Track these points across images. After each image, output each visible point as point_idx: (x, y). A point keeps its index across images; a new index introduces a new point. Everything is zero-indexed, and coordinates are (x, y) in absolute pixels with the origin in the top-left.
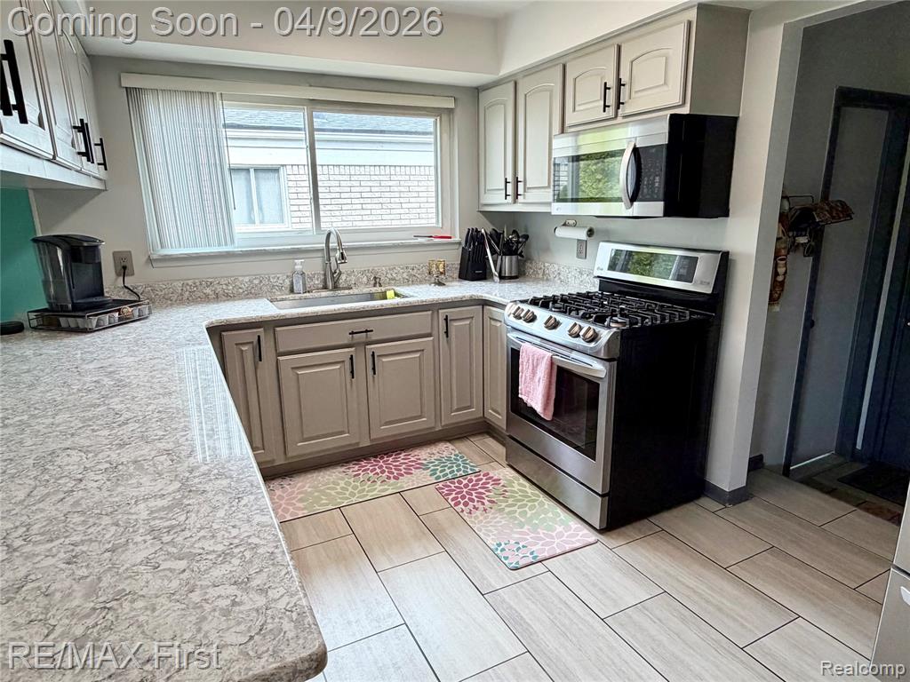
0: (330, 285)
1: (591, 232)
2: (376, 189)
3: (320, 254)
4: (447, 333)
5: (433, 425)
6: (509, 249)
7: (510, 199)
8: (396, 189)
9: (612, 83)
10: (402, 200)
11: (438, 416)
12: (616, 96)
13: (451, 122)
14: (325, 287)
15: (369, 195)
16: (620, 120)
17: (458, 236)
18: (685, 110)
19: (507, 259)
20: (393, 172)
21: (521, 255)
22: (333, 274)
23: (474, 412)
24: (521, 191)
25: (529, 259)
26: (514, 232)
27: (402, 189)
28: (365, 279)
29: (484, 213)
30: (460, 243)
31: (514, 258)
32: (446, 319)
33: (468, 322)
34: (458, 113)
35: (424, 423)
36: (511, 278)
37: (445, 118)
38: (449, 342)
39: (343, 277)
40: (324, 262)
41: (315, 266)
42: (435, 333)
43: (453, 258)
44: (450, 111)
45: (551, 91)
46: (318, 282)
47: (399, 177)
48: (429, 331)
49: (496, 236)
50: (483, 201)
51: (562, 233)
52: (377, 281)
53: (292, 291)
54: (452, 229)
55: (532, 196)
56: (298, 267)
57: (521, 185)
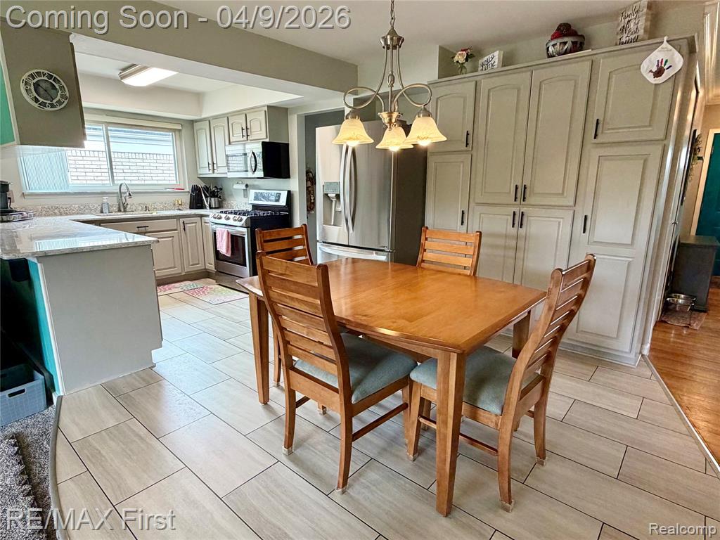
0: (122, 210)
1: (247, 186)
2: (134, 167)
3: (115, 195)
4: (184, 229)
5: (180, 271)
6: (213, 195)
7: (211, 172)
8: (147, 168)
9: (244, 128)
10: (152, 175)
11: (183, 268)
12: (246, 132)
13: (180, 136)
14: (120, 211)
15: (129, 171)
16: (249, 141)
17: (188, 189)
18: (267, 140)
19: (213, 199)
20: (144, 157)
21: (220, 197)
22: (123, 204)
23: (200, 267)
24: (215, 168)
25: (224, 200)
26: (216, 187)
27: (152, 168)
28: (140, 208)
29: (199, 178)
30: (189, 192)
31: (216, 198)
32: (184, 223)
33: (194, 225)
34: (183, 131)
35: (176, 271)
36: (215, 208)
37: (177, 133)
38: (186, 234)
39: (129, 206)
40: (118, 199)
41: (113, 201)
42: (179, 229)
43: (186, 199)
44: (180, 130)
45: (224, 127)
46: (115, 208)
47: (149, 161)
48: (175, 228)
49: (207, 189)
50: (199, 172)
51: (236, 186)
52: (147, 208)
53: (102, 212)
54: (185, 184)
55: (221, 170)
56: (105, 201)
57: (215, 165)
